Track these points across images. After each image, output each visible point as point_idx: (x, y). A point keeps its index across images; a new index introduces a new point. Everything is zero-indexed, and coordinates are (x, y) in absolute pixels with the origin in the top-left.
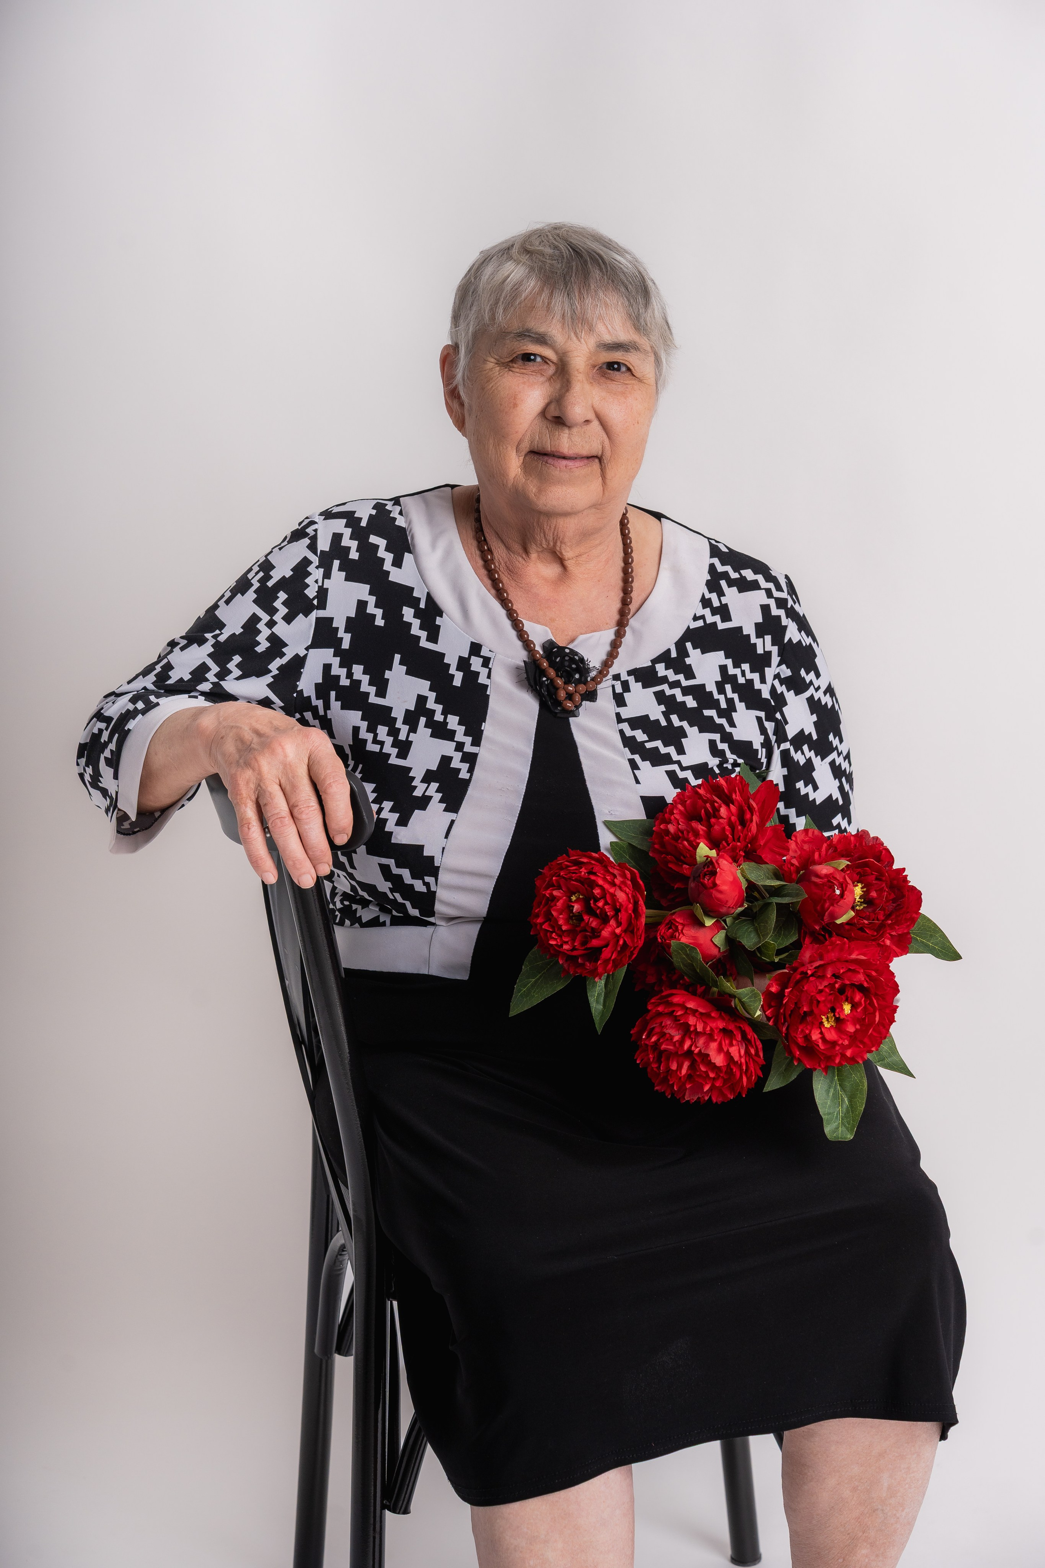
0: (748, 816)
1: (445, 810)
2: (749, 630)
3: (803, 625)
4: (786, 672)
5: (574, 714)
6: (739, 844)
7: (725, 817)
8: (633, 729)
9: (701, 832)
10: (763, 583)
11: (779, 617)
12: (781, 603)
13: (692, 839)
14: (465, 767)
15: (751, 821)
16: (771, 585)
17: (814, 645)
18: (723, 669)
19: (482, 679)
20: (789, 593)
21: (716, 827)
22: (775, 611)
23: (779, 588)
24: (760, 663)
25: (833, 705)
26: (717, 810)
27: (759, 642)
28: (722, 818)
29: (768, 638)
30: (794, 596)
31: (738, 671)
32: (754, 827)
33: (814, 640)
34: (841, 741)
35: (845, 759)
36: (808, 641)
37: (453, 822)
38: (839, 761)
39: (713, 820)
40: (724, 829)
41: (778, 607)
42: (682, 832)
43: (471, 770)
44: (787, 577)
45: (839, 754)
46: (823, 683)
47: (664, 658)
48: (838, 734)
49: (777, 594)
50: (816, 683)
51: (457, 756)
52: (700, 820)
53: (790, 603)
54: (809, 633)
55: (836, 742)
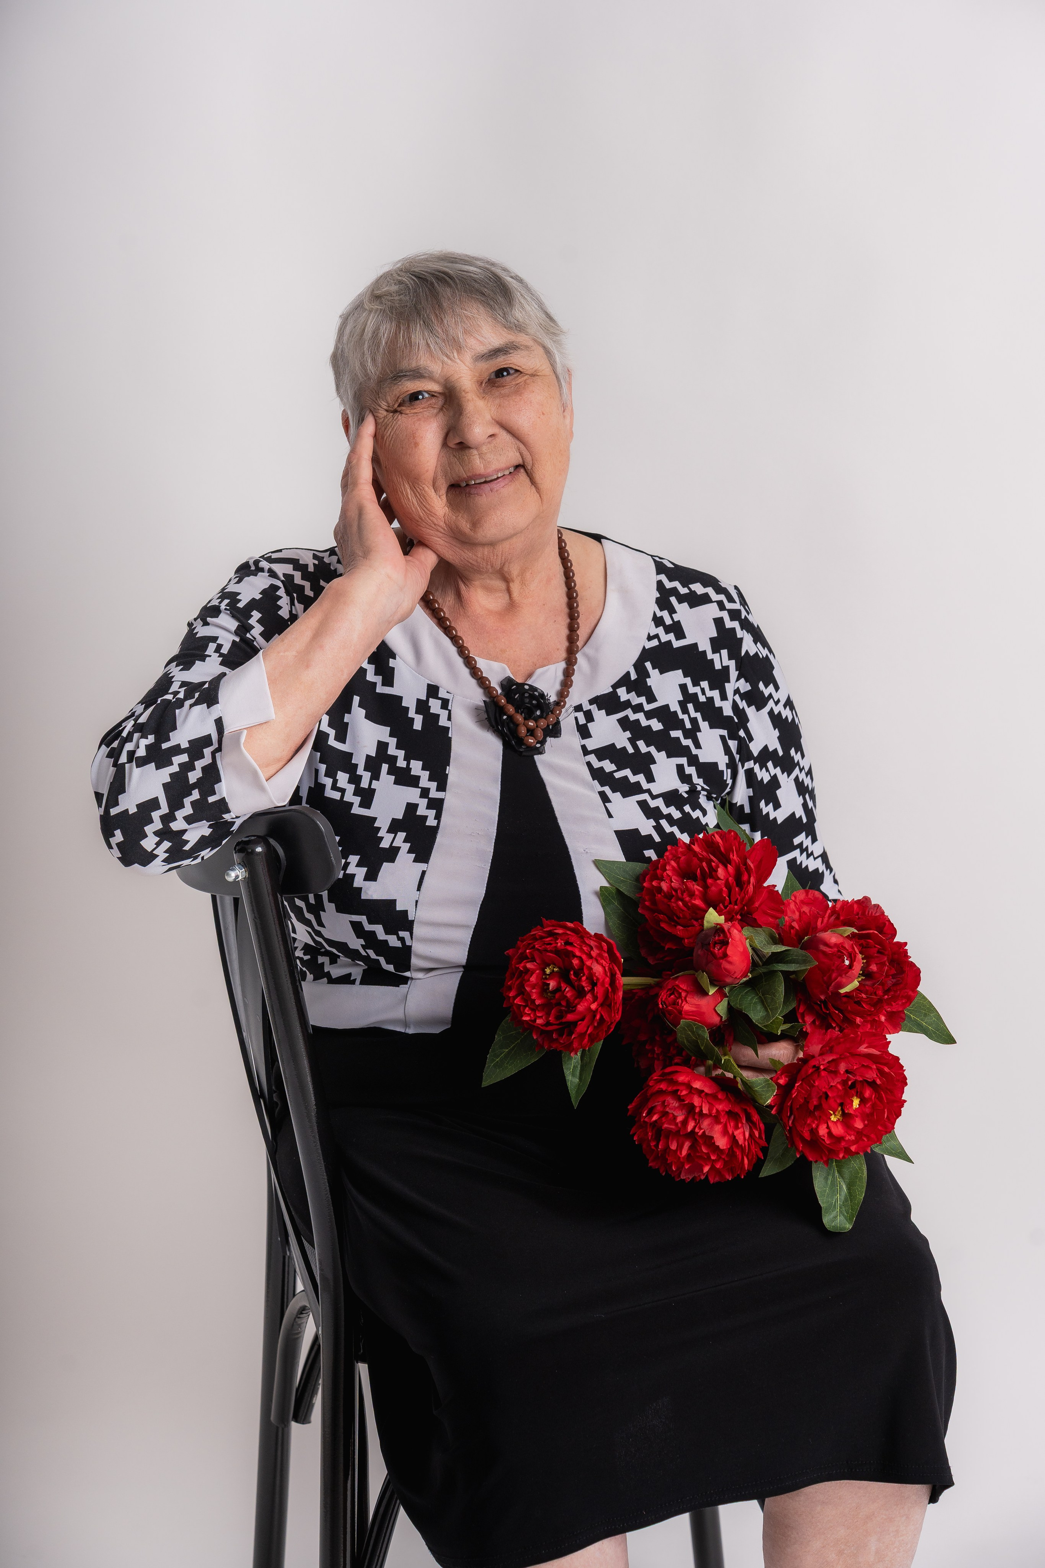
0: (745, 877)
1: (415, 861)
2: (705, 646)
3: (758, 637)
4: (744, 686)
5: (540, 752)
6: (736, 907)
7: (722, 878)
8: (600, 760)
9: (697, 893)
10: (714, 596)
11: (734, 630)
12: (734, 615)
13: (687, 899)
14: (432, 813)
15: (749, 882)
16: (722, 597)
17: (771, 657)
18: (683, 687)
19: (443, 722)
20: (741, 604)
21: (713, 888)
22: (729, 624)
23: (731, 599)
24: (719, 679)
25: (793, 719)
26: (713, 871)
27: (716, 657)
28: (719, 879)
29: (724, 652)
30: (746, 607)
31: (697, 690)
32: (751, 888)
33: (770, 651)
34: (803, 756)
35: (807, 775)
36: (764, 652)
37: (424, 873)
38: (802, 776)
39: (710, 881)
40: (721, 891)
41: (732, 619)
42: (676, 890)
43: (438, 817)
44: (736, 588)
45: (801, 770)
46: (782, 696)
47: (625, 681)
48: (799, 749)
49: (729, 606)
50: (776, 696)
51: (423, 803)
52: (694, 878)
53: (744, 614)
54: (765, 644)
55: (797, 757)
